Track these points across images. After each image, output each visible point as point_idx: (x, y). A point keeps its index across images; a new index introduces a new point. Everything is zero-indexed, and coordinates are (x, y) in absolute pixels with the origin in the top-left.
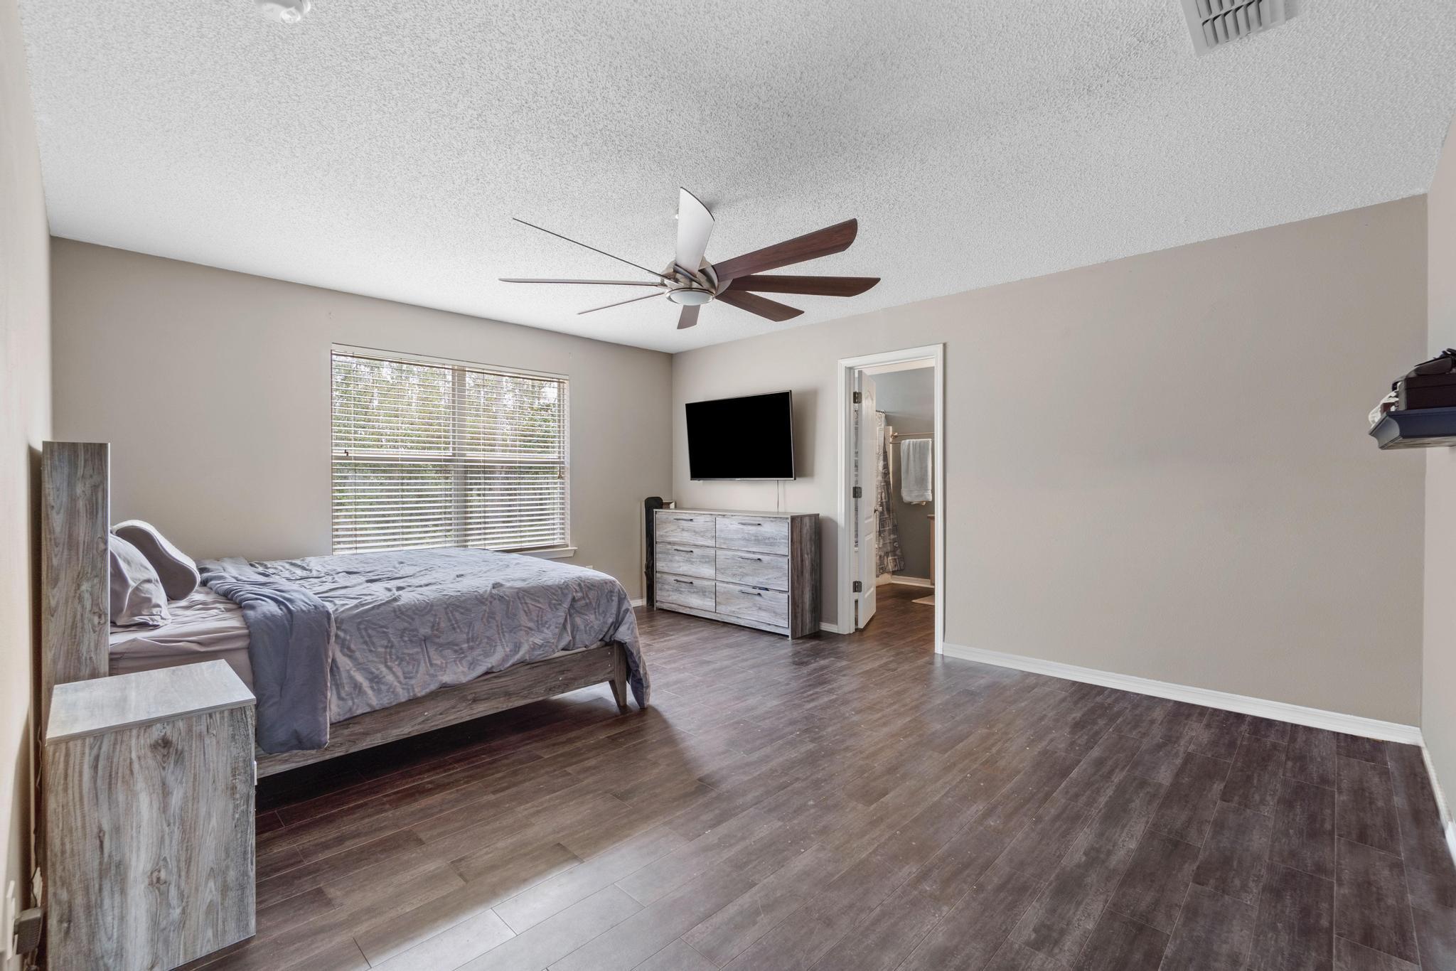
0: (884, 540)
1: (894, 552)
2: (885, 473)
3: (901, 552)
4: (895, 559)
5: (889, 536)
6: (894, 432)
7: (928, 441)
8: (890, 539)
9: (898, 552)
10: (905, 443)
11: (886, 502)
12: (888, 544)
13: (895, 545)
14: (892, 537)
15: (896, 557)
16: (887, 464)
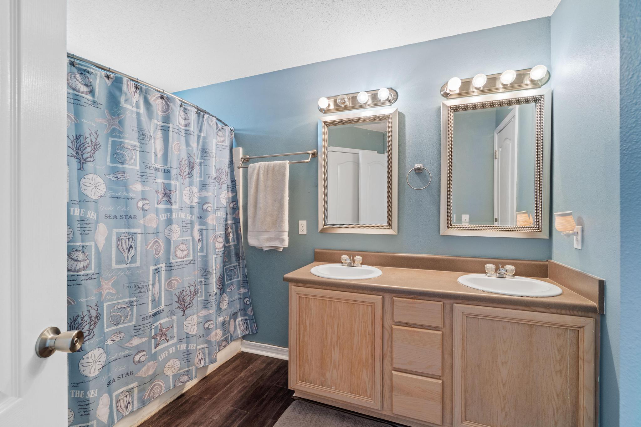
0: (230, 297)
1: (244, 310)
2: (233, 208)
3: (253, 311)
4: (246, 320)
5: (239, 289)
6: (245, 153)
7: (285, 164)
8: (240, 294)
9: (249, 311)
10: (254, 167)
11: (235, 246)
12: (238, 301)
13: (245, 301)
14: (242, 290)
15: (247, 318)
16: (236, 195)
